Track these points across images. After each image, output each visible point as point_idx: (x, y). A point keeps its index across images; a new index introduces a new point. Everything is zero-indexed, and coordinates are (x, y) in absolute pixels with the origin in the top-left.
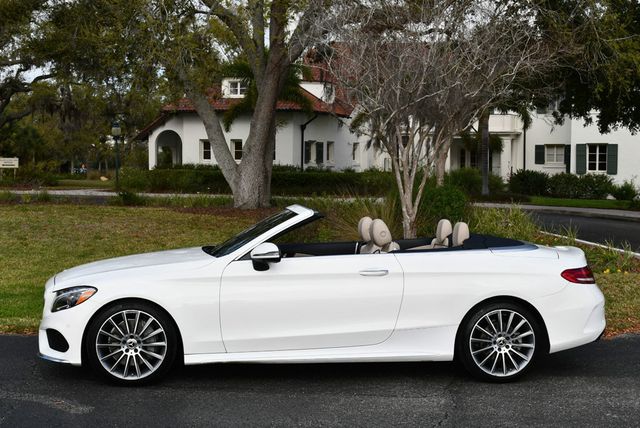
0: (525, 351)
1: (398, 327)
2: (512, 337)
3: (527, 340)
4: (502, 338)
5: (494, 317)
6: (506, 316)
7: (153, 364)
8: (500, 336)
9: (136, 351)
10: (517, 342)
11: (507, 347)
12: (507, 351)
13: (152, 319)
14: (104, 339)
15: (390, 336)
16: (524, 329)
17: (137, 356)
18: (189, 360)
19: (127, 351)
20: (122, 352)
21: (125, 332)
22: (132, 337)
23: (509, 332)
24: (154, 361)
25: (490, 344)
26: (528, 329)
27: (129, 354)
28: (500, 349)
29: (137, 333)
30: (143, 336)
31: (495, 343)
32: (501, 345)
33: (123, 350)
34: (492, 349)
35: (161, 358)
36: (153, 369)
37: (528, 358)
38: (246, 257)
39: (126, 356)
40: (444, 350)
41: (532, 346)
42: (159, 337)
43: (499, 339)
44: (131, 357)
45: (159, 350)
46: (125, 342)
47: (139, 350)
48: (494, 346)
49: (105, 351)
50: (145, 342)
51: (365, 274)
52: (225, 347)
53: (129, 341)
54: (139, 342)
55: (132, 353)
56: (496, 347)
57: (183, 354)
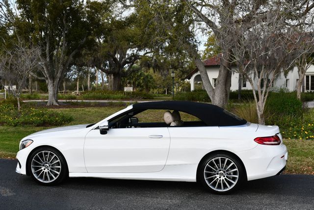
0: (234, 179)
1: (167, 164)
2: (227, 171)
3: (234, 173)
4: (221, 172)
5: (217, 161)
6: (223, 161)
7: (55, 176)
9: (48, 169)
10: (229, 174)
11: (224, 176)
12: (224, 178)
13: (55, 155)
14: (35, 164)
15: (164, 168)
16: (233, 167)
17: (48, 172)
18: (71, 175)
19: (44, 169)
21: (43, 161)
22: (46, 163)
25: (215, 174)
26: (235, 168)
28: (220, 177)
29: (49, 161)
30: (51, 163)
31: (218, 174)
32: (221, 175)
33: (43, 169)
34: (216, 177)
35: (59, 173)
36: (55, 178)
37: (235, 183)
38: (98, 128)
40: (192, 177)
41: (237, 176)
42: (58, 164)
44: (46, 172)
45: (58, 170)
46: (43, 165)
47: (50, 169)
48: (217, 175)
49: (36, 169)
50: (52, 166)
51: (152, 137)
52: (87, 170)
53: (45, 165)
54: (49, 166)
55: (46, 170)
56: (218, 176)
57: (68, 172)
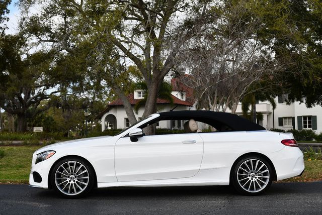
0: (265, 180)
1: (201, 168)
2: (258, 173)
3: (265, 174)
4: (253, 174)
5: (249, 163)
6: (254, 163)
7: (83, 188)
8: (252, 172)
9: (74, 181)
10: (260, 175)
11: (256, 178)
12: (256, 180)
13: (82, 165)
14: (59, 175)
15: (198, 172)
16: (264, 169)
17: (74, 183)
18: (100, 185)
19: (70, 181)
20: (67, 182)
21: (69, 172)
22: (72, 174)
23: (256, 171)
24: (83, 186)
25: (247, 176)
26: (266, 169)
27: (71, 183)
28: (252, 179)
29: (75, 172)
30: (77, 174)
31: (250, 176)
32: (253, 177)
33: (68, 180)
34: (248, 179)
35: (86, 184)
36: (82, 190)
37: (266, 183)
38: (127, 135)
39: (69, 183)
40: (225, 180)
41: (268, 177)
42: (85, 174)
43: (251, 174)
45: (85, 181)
47: (76, 180)
49: (59, 181)
50: (78, 177)
51: (185, 142)
52: (117, 179)
53: (70, 176)
54: (76, 177)
55: (72, 182)
56: (250, 178)
57: (97, 183)
